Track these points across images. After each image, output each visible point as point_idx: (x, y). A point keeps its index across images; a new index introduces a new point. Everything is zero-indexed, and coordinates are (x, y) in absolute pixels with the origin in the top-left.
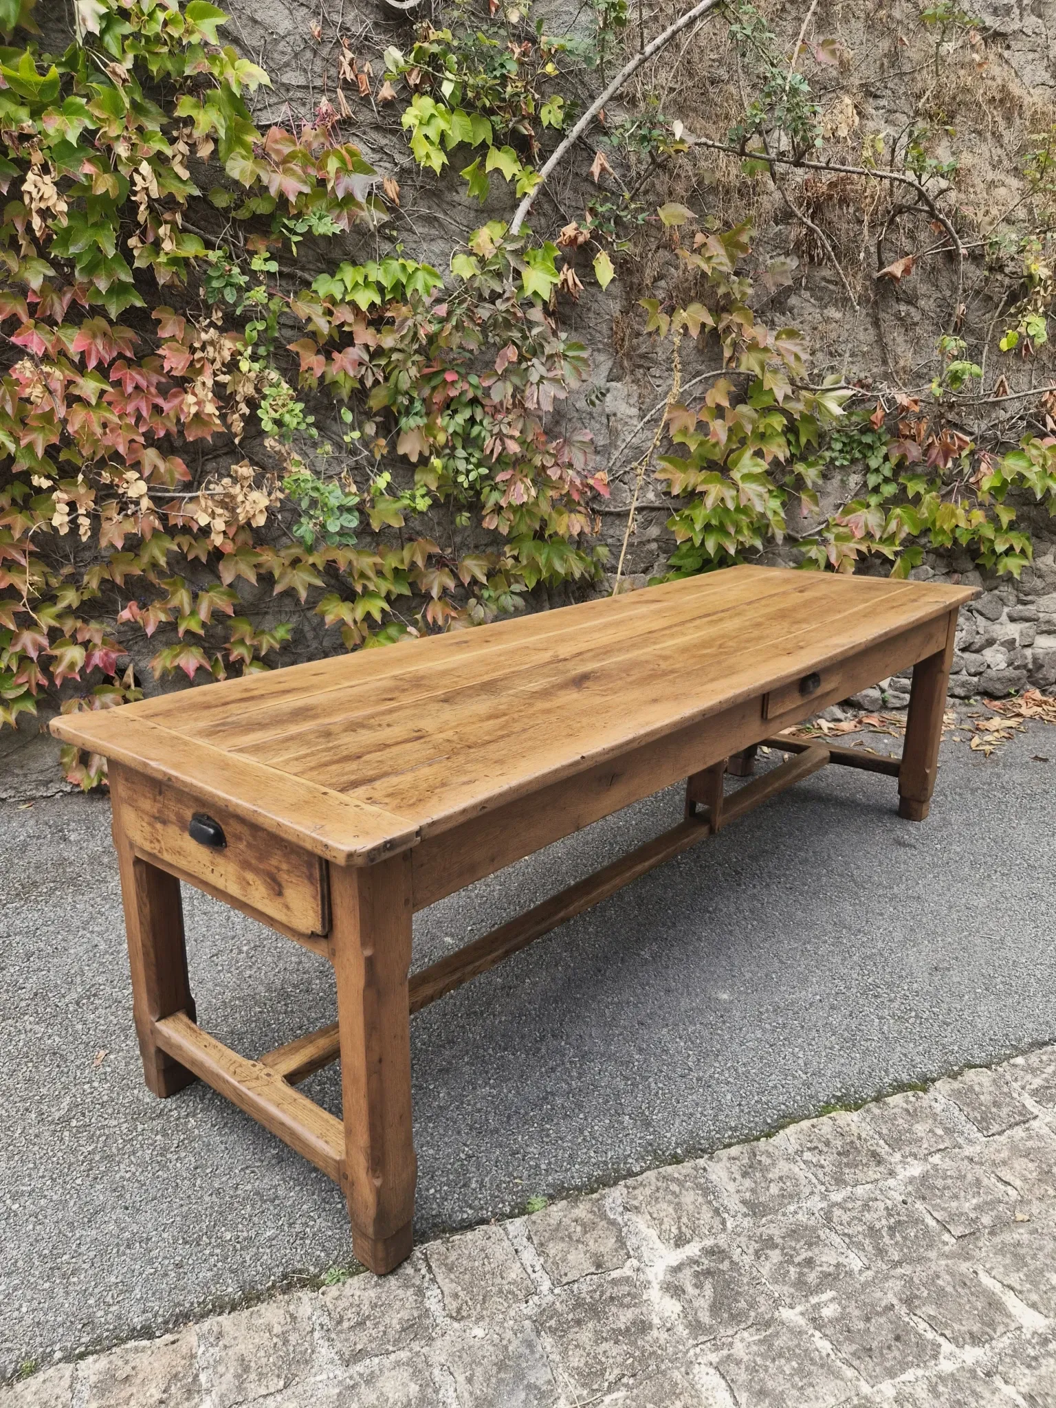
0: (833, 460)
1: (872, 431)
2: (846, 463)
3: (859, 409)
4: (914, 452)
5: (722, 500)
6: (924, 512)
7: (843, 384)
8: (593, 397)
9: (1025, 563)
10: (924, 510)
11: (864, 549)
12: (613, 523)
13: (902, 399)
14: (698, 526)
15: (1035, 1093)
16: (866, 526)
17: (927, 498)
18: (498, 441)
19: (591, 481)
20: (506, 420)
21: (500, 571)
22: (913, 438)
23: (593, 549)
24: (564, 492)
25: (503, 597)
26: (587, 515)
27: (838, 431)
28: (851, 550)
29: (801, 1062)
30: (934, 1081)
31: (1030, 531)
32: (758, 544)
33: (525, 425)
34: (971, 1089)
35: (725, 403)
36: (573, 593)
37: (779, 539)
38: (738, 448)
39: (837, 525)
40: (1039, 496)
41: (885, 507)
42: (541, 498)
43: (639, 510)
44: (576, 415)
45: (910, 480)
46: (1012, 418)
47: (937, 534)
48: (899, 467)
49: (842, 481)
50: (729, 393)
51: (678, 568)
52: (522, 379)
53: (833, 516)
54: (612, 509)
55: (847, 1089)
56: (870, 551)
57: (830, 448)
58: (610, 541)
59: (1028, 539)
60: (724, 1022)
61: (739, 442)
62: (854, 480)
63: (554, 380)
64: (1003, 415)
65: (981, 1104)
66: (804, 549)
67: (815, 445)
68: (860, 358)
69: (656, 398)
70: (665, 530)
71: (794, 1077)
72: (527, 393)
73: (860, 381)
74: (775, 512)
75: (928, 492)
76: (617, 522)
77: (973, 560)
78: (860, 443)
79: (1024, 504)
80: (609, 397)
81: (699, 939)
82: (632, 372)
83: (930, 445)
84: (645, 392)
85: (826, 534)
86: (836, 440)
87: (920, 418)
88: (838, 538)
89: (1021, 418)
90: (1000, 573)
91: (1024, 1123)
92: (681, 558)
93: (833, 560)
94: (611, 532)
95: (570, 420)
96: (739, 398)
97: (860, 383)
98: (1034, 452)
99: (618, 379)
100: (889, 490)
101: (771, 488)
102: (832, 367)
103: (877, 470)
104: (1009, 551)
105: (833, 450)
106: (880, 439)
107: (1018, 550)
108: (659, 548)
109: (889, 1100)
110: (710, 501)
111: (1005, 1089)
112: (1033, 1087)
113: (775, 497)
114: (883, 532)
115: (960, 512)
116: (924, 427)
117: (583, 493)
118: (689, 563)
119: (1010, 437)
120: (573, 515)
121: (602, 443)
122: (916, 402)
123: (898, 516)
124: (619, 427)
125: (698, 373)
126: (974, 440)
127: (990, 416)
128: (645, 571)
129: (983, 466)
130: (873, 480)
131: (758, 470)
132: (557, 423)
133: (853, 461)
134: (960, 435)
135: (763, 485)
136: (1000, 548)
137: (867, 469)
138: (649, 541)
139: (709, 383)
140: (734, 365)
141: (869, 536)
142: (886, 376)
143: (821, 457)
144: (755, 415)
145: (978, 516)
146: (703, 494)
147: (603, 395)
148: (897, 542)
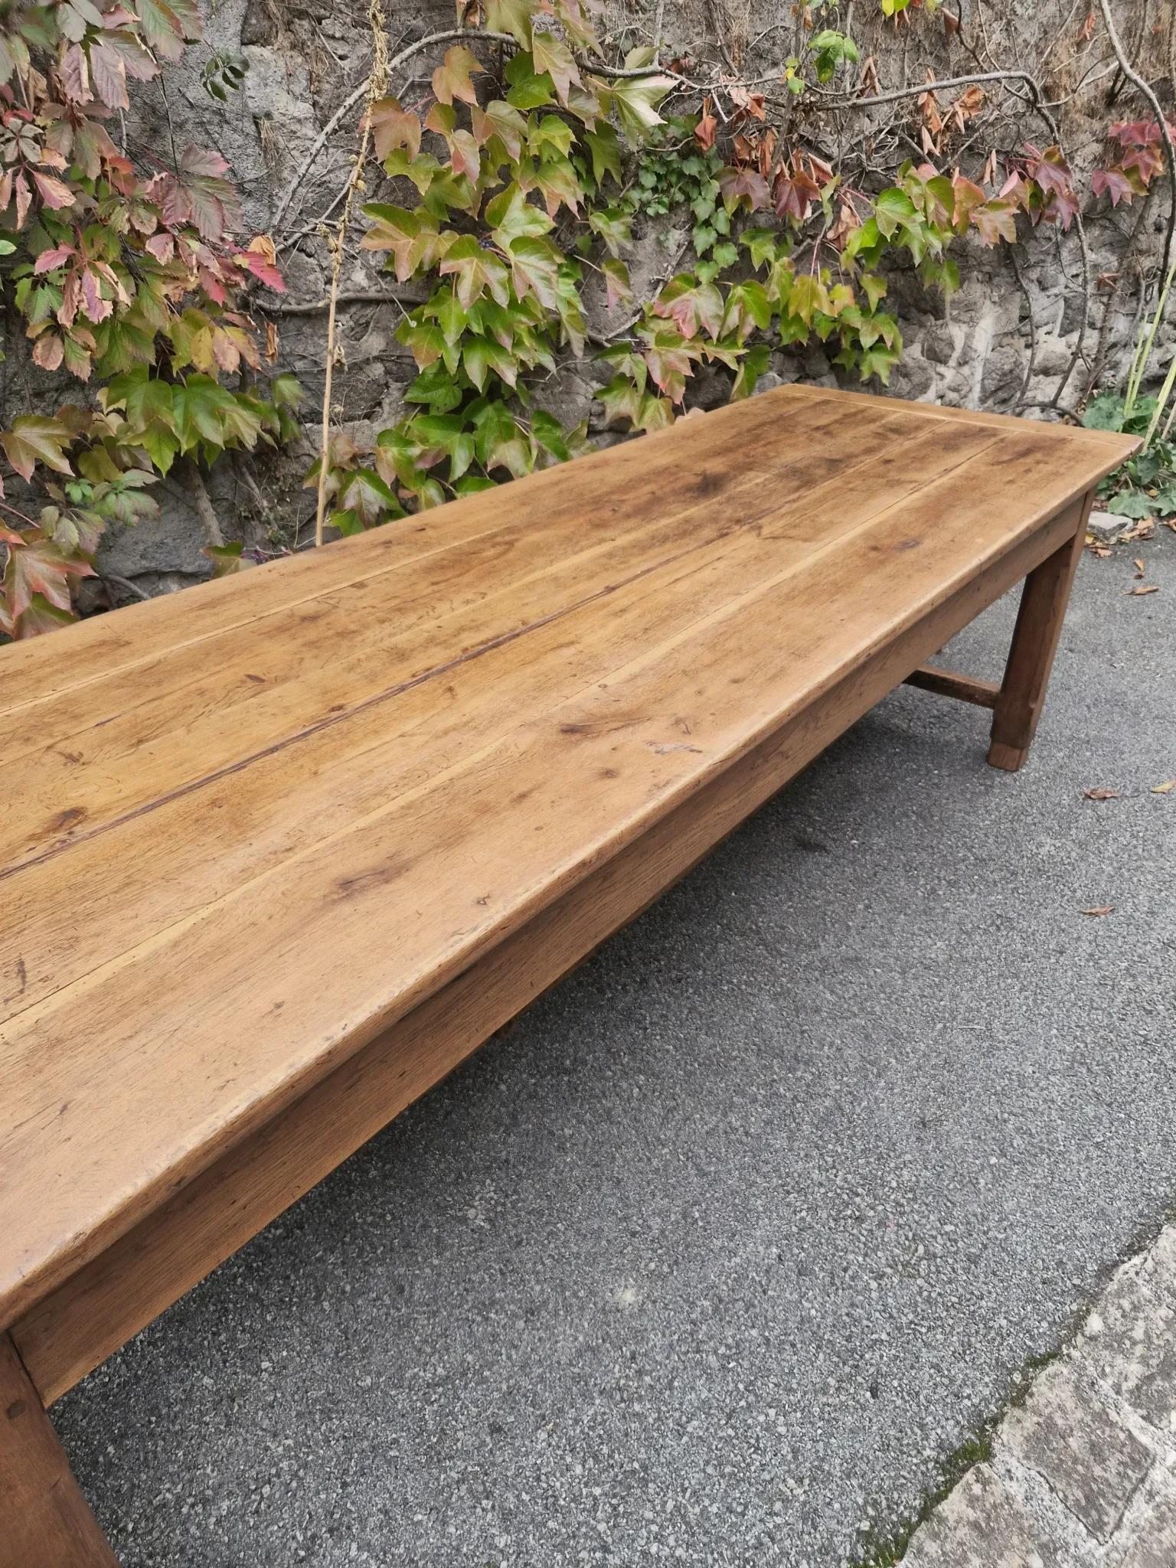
0: (644, 204)
1: (698, 153)
2: (663, 211)
3: (675, 113)
4: (760, 192)
5: (487, 289)
6: (774, 291)
7: (655, 66)
8: (218, 79)
9: (895, 361)
10: (774, 288)
11: (696, 355)
12: (299, 332)
13: (741, 97)
14: (451, 336)
15: (1137, 1397)
16: (698, 317)
17: (777, 268)
18: (22, 184)
19: (241, 261)
20: (30, 130)
21: (96, 441)
22: (754, 166)
23: (270, 384)
24: (191, 287)
25: (112, 498)
26: (248, 330)
27: (648, 153)
28: (681, 359)
29: (786, 1449)
30: (995, 1421)
31: (896, 309)
32: (547, 360)
33: (76, 142)
34: (1049, 1425)
35: (470, 97)
36: (249, 467)
37: (578, 348)
38: (500, 189)
39: (656, 317)
40: (917, 260)
41: (721, 284)
42: (147, 303)
43: (343, 305)
44: (190, 114)
45: (753, 238)
46: (881, 131)
47: (789, 324)
48: (738, 215)
49: (659, 243)
50: (472, 75)
51: (425, 408)
52: (48, 32)
53: (648, 300)
54: (294, 307)
55: (875, 1504)
56: (704, 356)
57: (638, 185)
58: (299, 365)
59: (896, 322)
60: (640, 1373)
61: (500, 175)
62: (676, 237)
63: (120, 34)
64: (868, 127)
65: (1075, 1461)
66: (612, 361)
67: (617, 179)
68: (672, 18)
69: (340, 83)
70: (393, 343)
71: (786, 1501)
72: (65, 66)
73: (676, 61)
74: (569, 304)
75: (778, 257)
76: (307, 330)
77: (829, 358)
78: (681, 174)
79: (891, 270)
80: (251, 79)
81: (561, 1148)
82: (288, 26)
83: (778, 177)
84: (319, 69)
85: (641, 333)
86: (646, 168)
87: (762, 131)
88: (661, 340)
89: (891, 132)
90: (865, 376)
91: (1142, 1480)
92: (426, 389)
93: (657, 378)
94: (300, 349)
95: (180, 126)
96: (491, 89)
97: (677, 66)
98: (916, 190)
99: (263, 40)
100: (727, 256)
101: (559, 260)
102: (633, 33)
103: (707, 223)
104: (879, 344)
105: (642, 188)
106: (709, 168)
107: (889, 344)
108: (387, 372)
109: (944, 1508)
110: (465, 289)
111: (1097, 1406)
112: (1131, 1384)
113: (566, 275)
114: (722, 327)
115: (822, 289)
116: (769, 145)
117: (228, 286)
118: (444, 398)
119: (876, 165)
120: (219, 331)
121: (251, 175)
122: (758, 101)
123: (741, 300)
124: (282, 143)
125: (412, 36)
126: (835, 168)
127: (852, 128)
128: (368, 416)
129: (845, 211)
130: (703, 239)
131: (539, 230)
132: (155, 132)
133: (673, 207)
134: (819, 161)
135: (550, 258)
136: (867, 341)
137: (693, 221)
138: (367, 361)
139: (435, 54)
140: (476, 19)
141: (703, 334)
142: (714, 52)
143: (625, 200)
144: (523, 124)
145: (844, 294)
146: (451, 280)
147: (239, 75)
148: (740, 342)
